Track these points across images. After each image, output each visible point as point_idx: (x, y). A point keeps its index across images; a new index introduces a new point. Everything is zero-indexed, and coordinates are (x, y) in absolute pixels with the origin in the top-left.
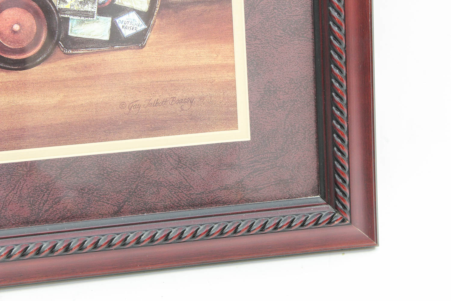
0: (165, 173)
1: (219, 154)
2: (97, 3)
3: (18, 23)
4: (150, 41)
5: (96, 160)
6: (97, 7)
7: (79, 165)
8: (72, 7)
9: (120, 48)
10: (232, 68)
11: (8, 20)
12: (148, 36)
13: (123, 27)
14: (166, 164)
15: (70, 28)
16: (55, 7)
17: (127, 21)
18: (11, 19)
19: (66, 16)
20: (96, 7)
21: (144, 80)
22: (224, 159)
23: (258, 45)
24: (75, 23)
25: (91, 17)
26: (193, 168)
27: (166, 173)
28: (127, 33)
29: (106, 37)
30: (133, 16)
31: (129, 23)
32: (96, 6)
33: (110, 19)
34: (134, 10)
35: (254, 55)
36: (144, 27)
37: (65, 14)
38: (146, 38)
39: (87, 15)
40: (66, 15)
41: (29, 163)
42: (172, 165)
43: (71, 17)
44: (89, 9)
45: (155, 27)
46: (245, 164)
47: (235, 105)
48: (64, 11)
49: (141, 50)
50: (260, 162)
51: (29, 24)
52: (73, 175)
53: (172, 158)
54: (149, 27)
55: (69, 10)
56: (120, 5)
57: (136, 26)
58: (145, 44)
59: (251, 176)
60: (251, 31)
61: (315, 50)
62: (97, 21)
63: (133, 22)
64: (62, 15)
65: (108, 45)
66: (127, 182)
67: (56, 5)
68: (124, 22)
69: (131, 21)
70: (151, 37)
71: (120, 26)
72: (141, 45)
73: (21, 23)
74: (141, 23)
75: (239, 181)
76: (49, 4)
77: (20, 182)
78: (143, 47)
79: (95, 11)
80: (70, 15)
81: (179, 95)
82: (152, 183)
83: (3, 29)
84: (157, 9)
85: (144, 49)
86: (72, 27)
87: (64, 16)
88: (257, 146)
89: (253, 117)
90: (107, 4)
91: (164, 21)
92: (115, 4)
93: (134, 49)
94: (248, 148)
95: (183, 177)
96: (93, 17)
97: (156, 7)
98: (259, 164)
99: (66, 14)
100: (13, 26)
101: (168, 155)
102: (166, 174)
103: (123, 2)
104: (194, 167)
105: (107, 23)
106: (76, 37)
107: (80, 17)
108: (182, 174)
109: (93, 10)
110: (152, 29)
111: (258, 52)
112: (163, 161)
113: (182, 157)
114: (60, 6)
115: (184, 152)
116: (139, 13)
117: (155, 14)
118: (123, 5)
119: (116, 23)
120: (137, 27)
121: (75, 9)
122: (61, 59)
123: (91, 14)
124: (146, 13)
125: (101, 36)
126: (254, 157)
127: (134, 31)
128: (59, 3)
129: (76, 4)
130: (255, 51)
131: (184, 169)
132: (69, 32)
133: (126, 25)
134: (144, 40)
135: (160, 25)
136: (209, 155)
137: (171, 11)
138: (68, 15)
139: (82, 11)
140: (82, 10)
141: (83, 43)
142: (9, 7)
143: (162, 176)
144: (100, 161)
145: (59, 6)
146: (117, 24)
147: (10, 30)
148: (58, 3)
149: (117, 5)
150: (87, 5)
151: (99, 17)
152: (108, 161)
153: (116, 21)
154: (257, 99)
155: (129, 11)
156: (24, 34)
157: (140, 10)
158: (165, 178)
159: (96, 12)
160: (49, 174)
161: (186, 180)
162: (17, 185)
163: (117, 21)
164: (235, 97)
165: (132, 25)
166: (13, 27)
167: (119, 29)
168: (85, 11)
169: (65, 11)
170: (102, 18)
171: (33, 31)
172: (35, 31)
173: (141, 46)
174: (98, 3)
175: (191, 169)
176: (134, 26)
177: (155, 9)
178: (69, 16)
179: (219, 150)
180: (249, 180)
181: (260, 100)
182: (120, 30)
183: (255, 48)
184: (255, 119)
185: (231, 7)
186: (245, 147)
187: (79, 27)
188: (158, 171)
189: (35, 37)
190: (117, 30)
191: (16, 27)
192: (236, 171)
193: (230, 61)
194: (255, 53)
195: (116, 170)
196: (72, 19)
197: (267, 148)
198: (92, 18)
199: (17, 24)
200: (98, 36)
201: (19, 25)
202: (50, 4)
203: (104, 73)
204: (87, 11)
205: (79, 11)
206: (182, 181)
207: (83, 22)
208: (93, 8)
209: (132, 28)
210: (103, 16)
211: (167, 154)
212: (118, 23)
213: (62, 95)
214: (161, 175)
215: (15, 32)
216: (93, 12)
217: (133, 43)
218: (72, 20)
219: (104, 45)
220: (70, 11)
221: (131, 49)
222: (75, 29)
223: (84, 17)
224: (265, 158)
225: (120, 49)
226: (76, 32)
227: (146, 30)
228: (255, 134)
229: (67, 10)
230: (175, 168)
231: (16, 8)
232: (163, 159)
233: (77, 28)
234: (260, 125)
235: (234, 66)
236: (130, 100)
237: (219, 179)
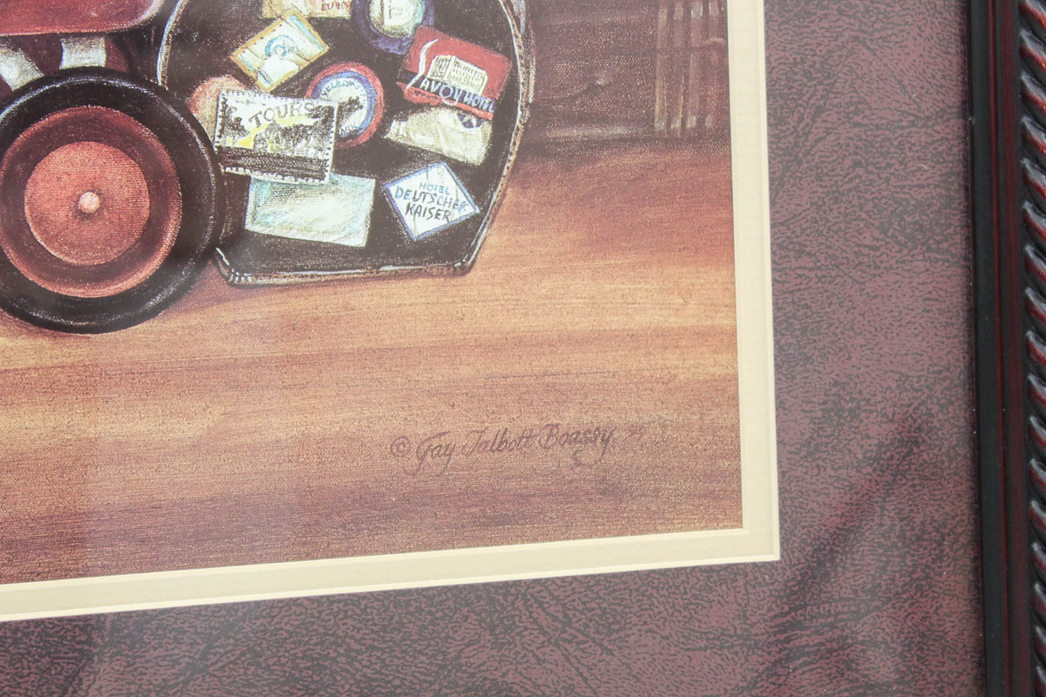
0: (522, 658)
1: (686, 601)
2: (333, 135)
3: (94, 190)
4: (486, 254)
5: (316, 615)
6: (335, 146)
7: (262, 628)
8: (260, 146)
9: (396, 272)
10: (728, 340)
11: (65, 178)
12: (482, 237)
13: (409, 208)
14: (526, 629)
15: (250, 207)
16: (208, 144)
17: (422, 190)
18: (73, 177)
19: (241, 171)
20: (332, 146)
21: (465, 371)
22: (700, 618)
23: (806, 272)
24: (266, 192)
25: (314, 178)
26: (606, 643)
27: (525, 655)
28: (419, 226)
29: (359, 239)
30: (440, 176)
31: (428, 198)
32: (330, 143)
33: (370, 184)
34: (443, 158)
35: (796, 300)
36: (470, 210)
37: (237, 166)
38: (476, 244)
39: (302, 169)
40: (241, 169)
41: (109, 619)
42: (544, 634)
43: (255, 175)
44: (311, 153)
45: (503, 211)
46: (762, 634)
47: (736, 454)
48: (234, 157)
49: (459, 280)
50: (808, 628)
51: (127, 193)
52: (243, 659)
53: (544, 610)
54: (485, 210)
55: (249, 154)
56: (402, 141)
57: (446, 208)
58: (474, 261)
59: (780, 670)
60: (789, 229)
61: (974, 293)
62: (333, 188)
63: (439, 195)
64: (228, 169)
65: (364, 261)
66: (406, 683)
67: (211, 139)
68: (411, 195)
69: (433, 192)
70: (491, 240)
71: (401, 204)
72: (459, 264)
73: (104, 189)
74: (462, 199)
75: (745, 684)
76: (191, 135)
77: (81, 680)
78: (465, 270)
79: (326, 157)
80: (253, 168)
81: (569, 418)
82: (482, 687)
83: (49, 207)
84: (512, 158)
85: (469, 276)
86: (256, 205)
87: (234, 171)
88: (799, 578)
89: (788, 488)
90: (363, 139)
91: (532, 193)
92: (388, 140)
93: (441, 275)
94: (772, 584)
95: (577, 669)
96: (322, 178)
97: (508, 153)
98: (804, 633)
99: (241, 166)
100: (79, 196)
101: (532, 600)
102: (525, 660)
103: (411, 134)
104: (610, 641)
105: (361, 194)
106: (270, 237)
107: (280, 177)
108: (573, 660)
109: (320, 156)
110: (494, 217)
111: (806, 292)
112: (517, 619)
113: (575, 609)
114: (225, 143)
115: (581, 593)
116: (458, 168)
117: (505, 172)
118: (410, 143)
119: (389, 195)
120: (450, 209)
121: (269, 151)
122: (220, 300)
123: (314, 168)
124: (480, 167)
125: (342, 234)
126: (789, 613)
127: (441, 223)
128: (222, 131)
129: (272, 137)
130: (799, 290)
131: (582, 646)
132: (248, 219)
133: (418, 203)
134: (471, 250)
135: (518, 205)
136: (656, 604)
137: (551, 165)
138: (245, 168)
139: (289, 158)
140: (289, 154)
141: (287, 254)
142: (70, 141)
143: (514, 667)
144: (327, 618)
145: (220, 140)
146: (392, 201)
147: (70, 209)
148: (218, 133)
149: (393, 143)
150: (304, 141)
151: (337, 177)
152: (351, 616)
153: (387, 191)
154: (802, 434)
155: (428, 162)
156: (111, 223)
157: (461, 160)
158: (521, 673)
159: (330, 163)
160: (171, 656)
161: (585, 680)
162: (71, 689)
163: (393, 189)
164: (735, 429)
165: (435, 204)
166: (81, 202)
167: (398, 213)
168: (298, 159)
169: (240, 157)
170: (348, 181)
171: (139, 213)
172: (145, 213)
173: (459, 267)
174: (338, 137)
175: (601, 645)
176: (441, 208)
177: (506, 156)
178: (248, 171)
179: (685, 588)
180: (774, 683)
181: (811, 437)
182: (401, 218)
183: (799, 281)
184: (794, 495)
185: (728, 157)
186: (764, 580)
187: (276, 206)
188: (503, 651)
189: (144, 230)
190: (391, 217)
191: (90, 202)
192: (736, 653)
193: (721, 321)
194: (798, 294)
195: (376, 644)
196: (259, 181)
197: (828, 585)
198: (317, 181)
199: (93, 192)
200: (333, 233)
201: (99, 195)
202: (195, 134)
203: (347, 348)
204: (304, 160)
205: (279, 157)
206: (571, 682)
207: (288, 191)
208: (321, 150)
209: (434, 212)
210: (349, 174)
211: (529, 597)
212: (394, 197)
213: (217, 411)
214: (511, 663)
215: (83, 216)
216: (320, 161)
217: (438, 259)
218: (258, 184)
219: (351, 262)
220: (252, 156)
221: (432, 276)
222: (267, 210)
223: (292, 174)
224: (823, 616)
225: (396, 276)
226: (270, 219)
227: (475, 221)
228: (795, 542)
229: (243, 155)
230: (553, 641)
231: (93, 144)
232: (517, 613)
233: (271, 209)
234: (809, 515)
235: (733, 334)
236: (423, 430)
237: (684, 679)
